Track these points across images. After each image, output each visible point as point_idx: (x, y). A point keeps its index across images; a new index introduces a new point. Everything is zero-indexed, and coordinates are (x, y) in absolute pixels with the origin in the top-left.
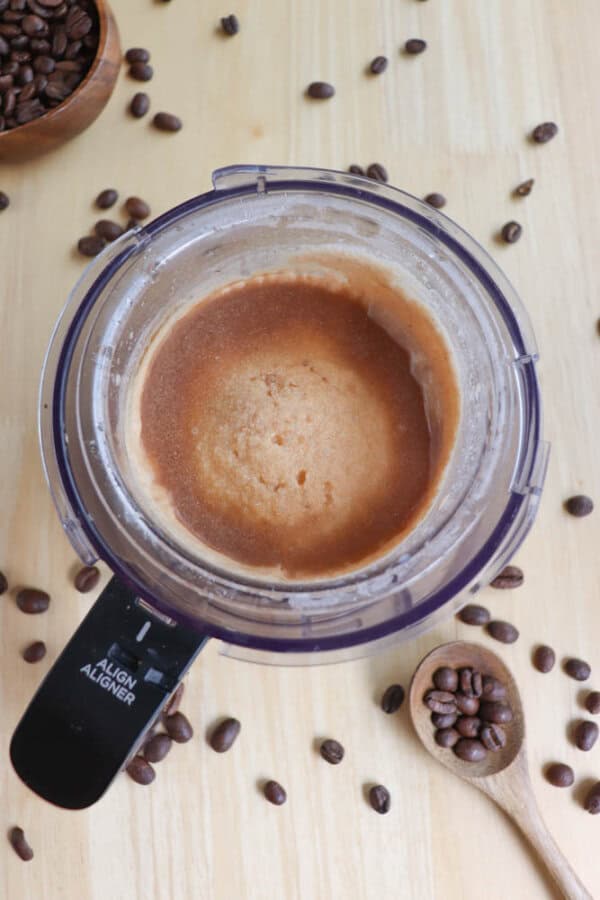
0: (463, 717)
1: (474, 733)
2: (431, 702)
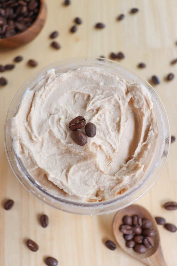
0: (136, 235)
1: (141, 242)
2: (122, 230)
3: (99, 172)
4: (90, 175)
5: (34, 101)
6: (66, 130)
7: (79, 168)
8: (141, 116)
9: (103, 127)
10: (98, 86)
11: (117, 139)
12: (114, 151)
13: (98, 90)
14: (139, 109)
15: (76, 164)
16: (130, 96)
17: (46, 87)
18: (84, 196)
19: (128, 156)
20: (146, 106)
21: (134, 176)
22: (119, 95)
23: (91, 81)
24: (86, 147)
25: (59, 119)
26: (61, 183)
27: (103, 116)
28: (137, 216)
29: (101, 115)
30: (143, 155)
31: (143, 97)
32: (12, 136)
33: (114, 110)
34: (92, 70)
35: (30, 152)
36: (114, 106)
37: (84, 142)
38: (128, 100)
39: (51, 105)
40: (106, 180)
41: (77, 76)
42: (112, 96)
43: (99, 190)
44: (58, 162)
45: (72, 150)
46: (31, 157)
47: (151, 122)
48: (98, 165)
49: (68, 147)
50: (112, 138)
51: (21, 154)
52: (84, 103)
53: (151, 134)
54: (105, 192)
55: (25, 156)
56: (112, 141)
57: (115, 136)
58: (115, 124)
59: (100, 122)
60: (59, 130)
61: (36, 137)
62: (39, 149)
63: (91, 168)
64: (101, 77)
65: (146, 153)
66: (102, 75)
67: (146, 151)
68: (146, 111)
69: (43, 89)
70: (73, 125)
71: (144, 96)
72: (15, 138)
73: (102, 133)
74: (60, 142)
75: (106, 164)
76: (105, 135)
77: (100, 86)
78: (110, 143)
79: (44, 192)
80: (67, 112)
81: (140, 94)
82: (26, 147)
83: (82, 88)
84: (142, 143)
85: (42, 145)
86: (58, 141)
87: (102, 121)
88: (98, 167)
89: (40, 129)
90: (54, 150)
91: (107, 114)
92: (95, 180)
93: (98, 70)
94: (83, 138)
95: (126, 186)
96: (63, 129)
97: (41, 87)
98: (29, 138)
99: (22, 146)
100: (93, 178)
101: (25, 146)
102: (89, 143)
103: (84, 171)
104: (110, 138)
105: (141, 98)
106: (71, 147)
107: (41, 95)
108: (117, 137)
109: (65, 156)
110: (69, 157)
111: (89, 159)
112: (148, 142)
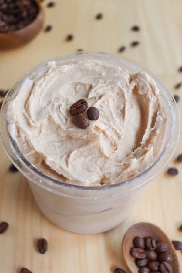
1: (156, 268)
3: (103, 158)
4: (93, 162)
5: (33, 89)
6: (67, 116)
7: (80, 154)
8: (147, 102)
9: (107, 113)
10: (99, 76)
11: (122, 125)
12: (119, 137)
13: (100, 80)
14: (144, 96)
15: (78, 149)
16: (134, 84)
17: (46, 77)
18: (87, 181)
19: (136, 145)
20: (152, 91)
21: (143, 159)
22: (123, 84)
23: (93, 72)
24: (88, 130)
25: (60, 106)
26: (61, 168)
27: (106, 103)
28: (150, 237)
29: (104, 102)
30: (152, 141)
31: (147, 83)
32: (7, 119)
33: (118, 98)
34: (94, 62)
35: (26, 135)
36: (118, 94)
37: (86, 125)
38: (132, 87)
39: (51, 94)
40: (112, 166)
41: (79, 68)
42: (115, 84)
43: (104, 178)
44: (57, 148)
45: (73, 135)
46: (27, 142)
47: (158, 108)
48: (102, 150)
49: (69, 132)
50: (116, 124)
51: (16, 138)
52: (86, 93)
53: (159, 118)
54: (111, 178)
55: (20, 140)
56: (117, 127)
57: (120, 123)
58: (119, 111)
59: (103, 108)
60: (59, 117)
61: (34, 122)
62: (37, 135)
63: (95, 154)
64: (103, 69)
65: (155, 139)
66: (104, 67)
67: (155, 136)
68: (151, 97)
69: (43, 78)
70: (74, 110)
71: (149, 82)
72: (12, 121)
73: (106, 119)
74: (60, 128)
75: (111, 151)
76: (108, 121)
77: (102, 76)
78: (115, 129)
79: (40, 174)
80: (68, 100)
81: (144, 80)
82: (22, 131)
83: (84, 79)
84: (150, 130)
85: (40, 131)
86: (59, 127)
87: (105, 107)
88: (102, 152)
89: (38, 115)
90: (53, 137)
91: (111, 101)
92: (99, 167)
93: (100, 62)
94: (85, 120)
95: (135, 172)
96: (63, 115)
97: (41, 77)
98: (26, 123)
99: (18, 130)
100: (97, 164)
101: (22, 129)
102: (92, 126)
103: (86, 157)
104: (114, 124)
105: (145, 84)
106: (72, 132)
107: (41, 84)
108: (122, 124)
109: (66, 143)
110: (69, 143)
111: (92, 142)
112: (156, 127)
